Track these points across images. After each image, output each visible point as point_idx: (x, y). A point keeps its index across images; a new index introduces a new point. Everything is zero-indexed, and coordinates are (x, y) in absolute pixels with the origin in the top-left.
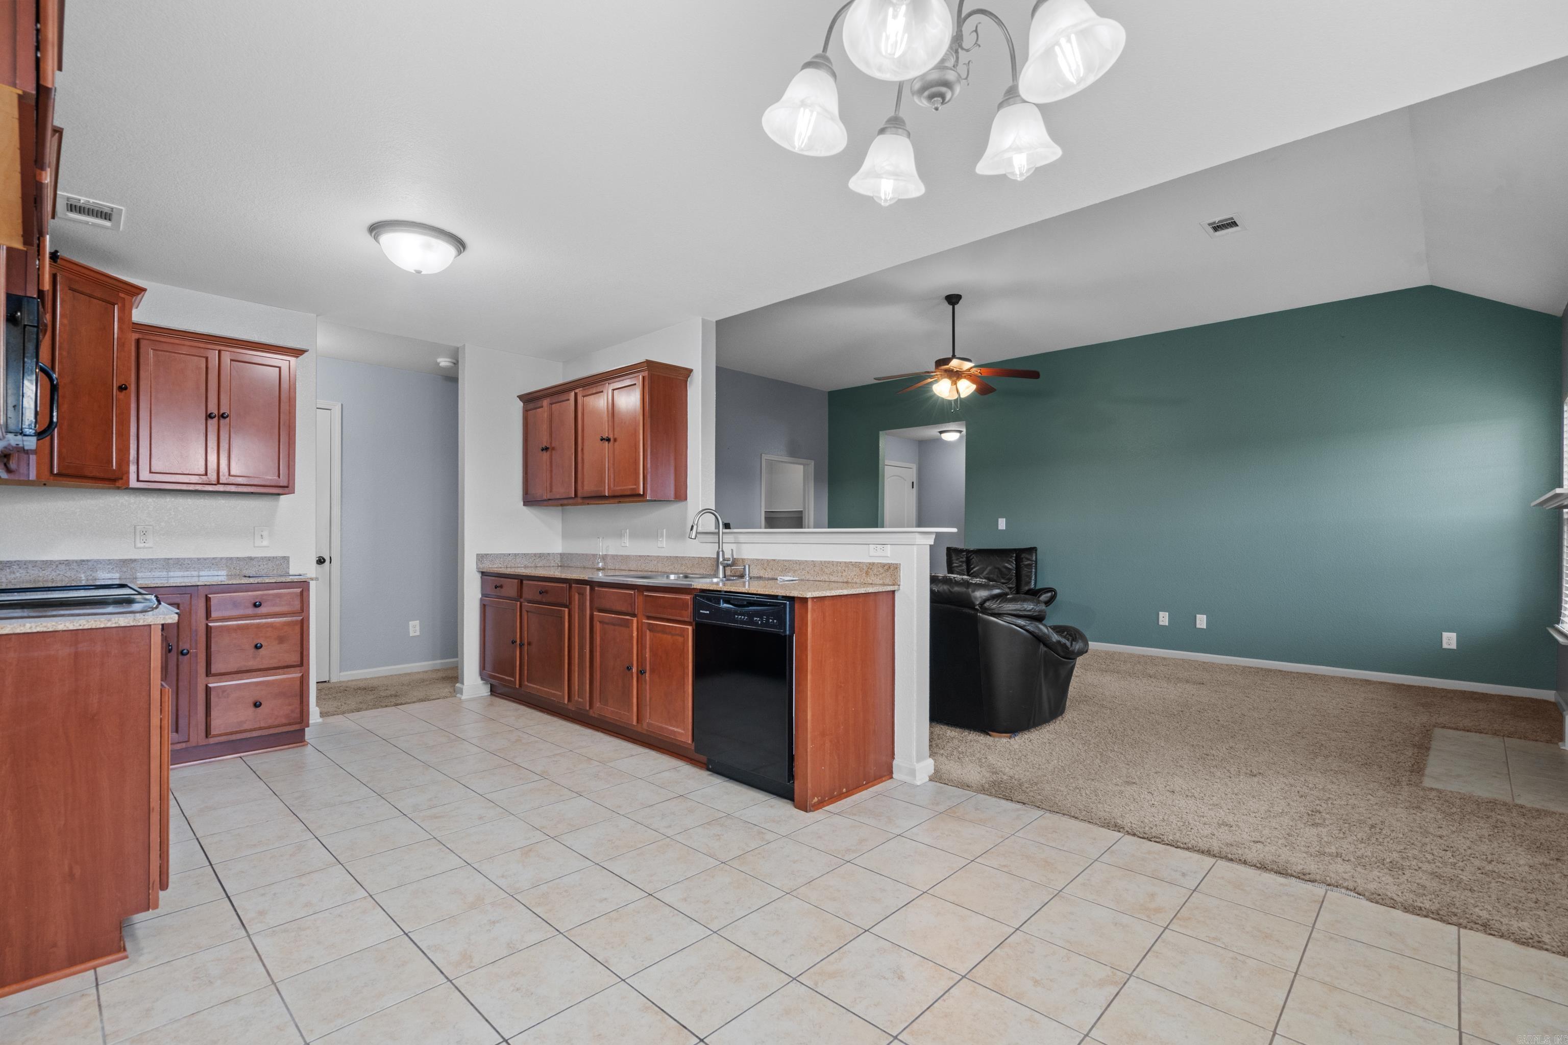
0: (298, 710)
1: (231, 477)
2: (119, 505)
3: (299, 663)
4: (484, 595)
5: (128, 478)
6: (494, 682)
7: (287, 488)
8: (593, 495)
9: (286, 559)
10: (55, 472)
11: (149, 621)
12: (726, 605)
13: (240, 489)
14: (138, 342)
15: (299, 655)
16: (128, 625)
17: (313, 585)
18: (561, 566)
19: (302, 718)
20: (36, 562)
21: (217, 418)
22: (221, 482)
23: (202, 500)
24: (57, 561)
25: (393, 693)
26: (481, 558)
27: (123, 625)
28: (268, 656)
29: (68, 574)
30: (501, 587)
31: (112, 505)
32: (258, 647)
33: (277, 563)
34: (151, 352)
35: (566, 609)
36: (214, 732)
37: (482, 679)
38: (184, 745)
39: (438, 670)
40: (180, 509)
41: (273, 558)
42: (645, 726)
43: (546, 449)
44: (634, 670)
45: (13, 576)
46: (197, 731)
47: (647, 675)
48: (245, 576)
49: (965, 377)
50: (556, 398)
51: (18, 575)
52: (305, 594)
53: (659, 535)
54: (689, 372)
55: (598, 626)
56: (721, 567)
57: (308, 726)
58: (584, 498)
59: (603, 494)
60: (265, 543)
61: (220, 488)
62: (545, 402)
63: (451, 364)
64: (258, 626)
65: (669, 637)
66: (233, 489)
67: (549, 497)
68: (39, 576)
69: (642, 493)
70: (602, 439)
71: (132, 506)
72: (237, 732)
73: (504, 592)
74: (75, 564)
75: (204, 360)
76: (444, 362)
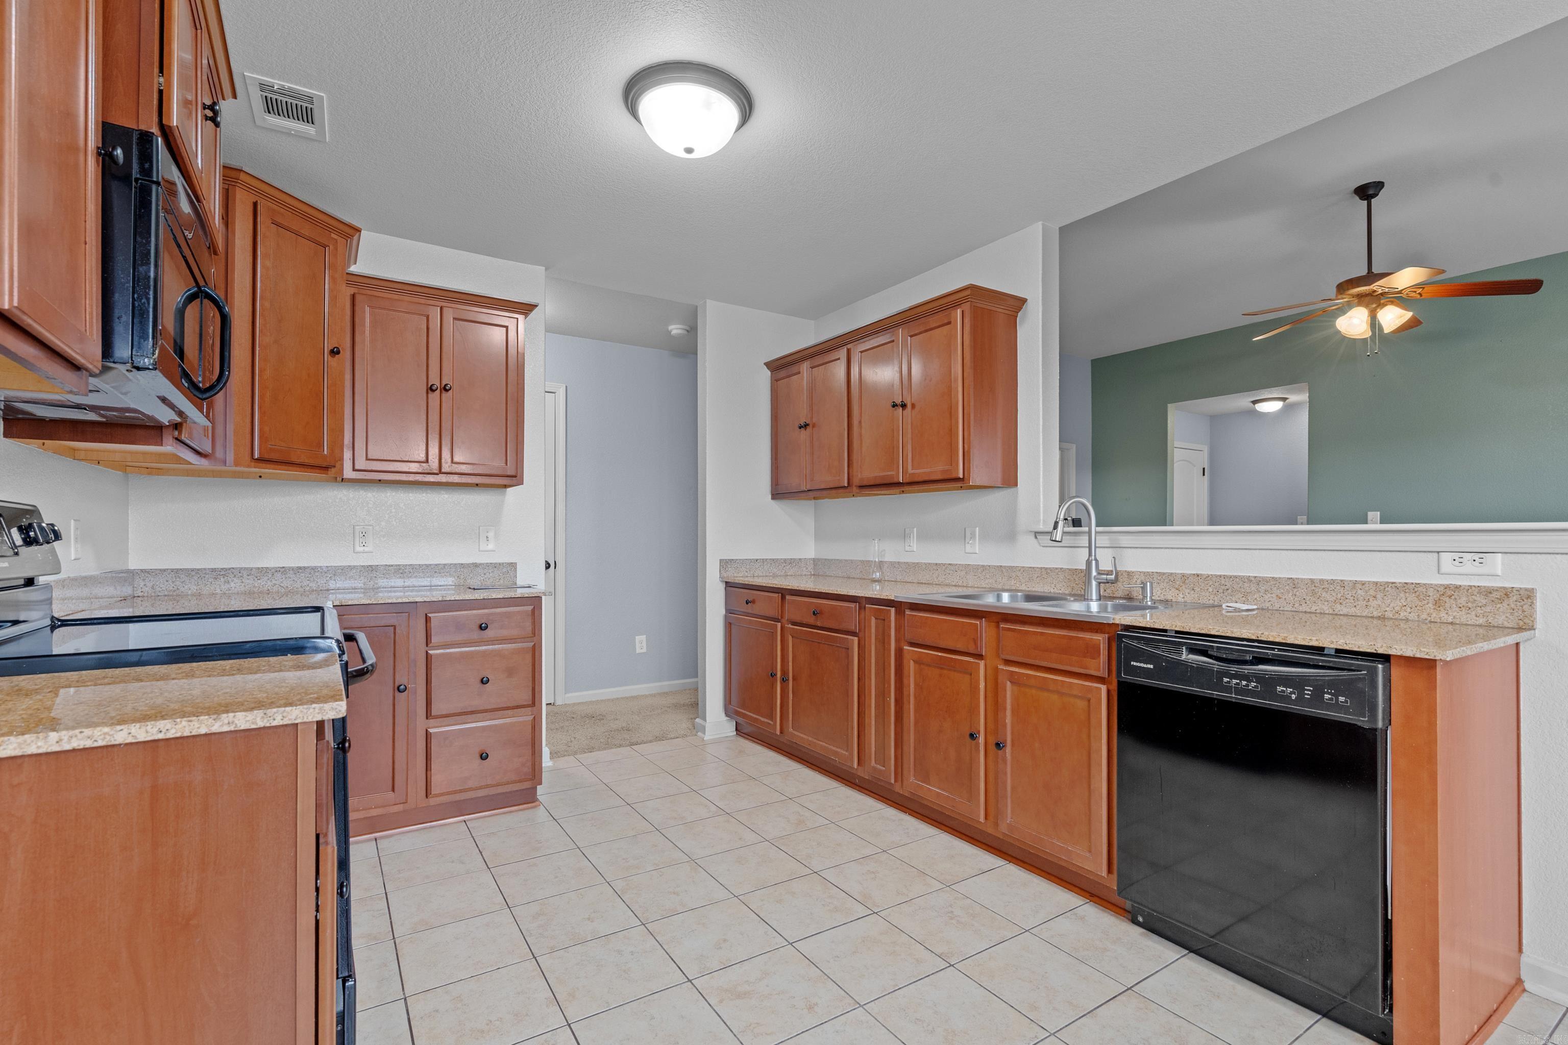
0: (529, 764)
1: (453, 465)
2: (337, 501)
3: (531, 703)
4: (729, 611)
5: (342, 465)
6: (740, 720)
7: (514, 478)
8: (878, 482)
9: (513, 566)
10: (256, 457)
11: (293, 717)
12: (1192, 657)
13: (464, 479)
14: (353, 297)
15: (531, 693)
16: (254, 726)
17: (546, 603)
18: (814, 575)
19: (535, 774)
20: (251, 569)
21: (438, 390)
22: (443, 470)
23: (424, 495)
24: (273, 568)
25: (624, 725)
26: (725, 564)
27: (242, 728)
28: (493, 695)
29: (284, 584)
30: (753, 602)
31: (330, 501)
32: (484, 681)
33: (504, 570)
34: (367, 309)
35: (856, 638)
36: (435, 790)
37: (727, 715)
38: (400, 808)
39: (667, 693)
40: (402, 505)
41: (500, 564)
42: (1003, 828)
43: (806, 426)
44: (981, 740)
45: (227, 586)
46: (416, 788)
47: (1008, 749)
48: (470, 588)
49: (1392, 303)
50: (818, 360)
51: (232, 585)
52: (536, 612)
53: (968, 535)
54: (1021, 302)
55: (911, 668)
56: (1094, 583)
57: (541, 784)
58: (862, 487)
59: (895, 480)
60: (491, 546)
61: (442, 478)
62: (805, 367)
63: (685, 332)
64: (484, 654)
65: (1055, 697)
66: (456, 479)
67: (809, 487)
68: (254, 587)
69: (961, 477)
70: (895, 405)
71: (350, 502)
72: (461, 791)
73: (756, 609)
74: (291, 572)
75: (425, 318)
76: (676, 329)
